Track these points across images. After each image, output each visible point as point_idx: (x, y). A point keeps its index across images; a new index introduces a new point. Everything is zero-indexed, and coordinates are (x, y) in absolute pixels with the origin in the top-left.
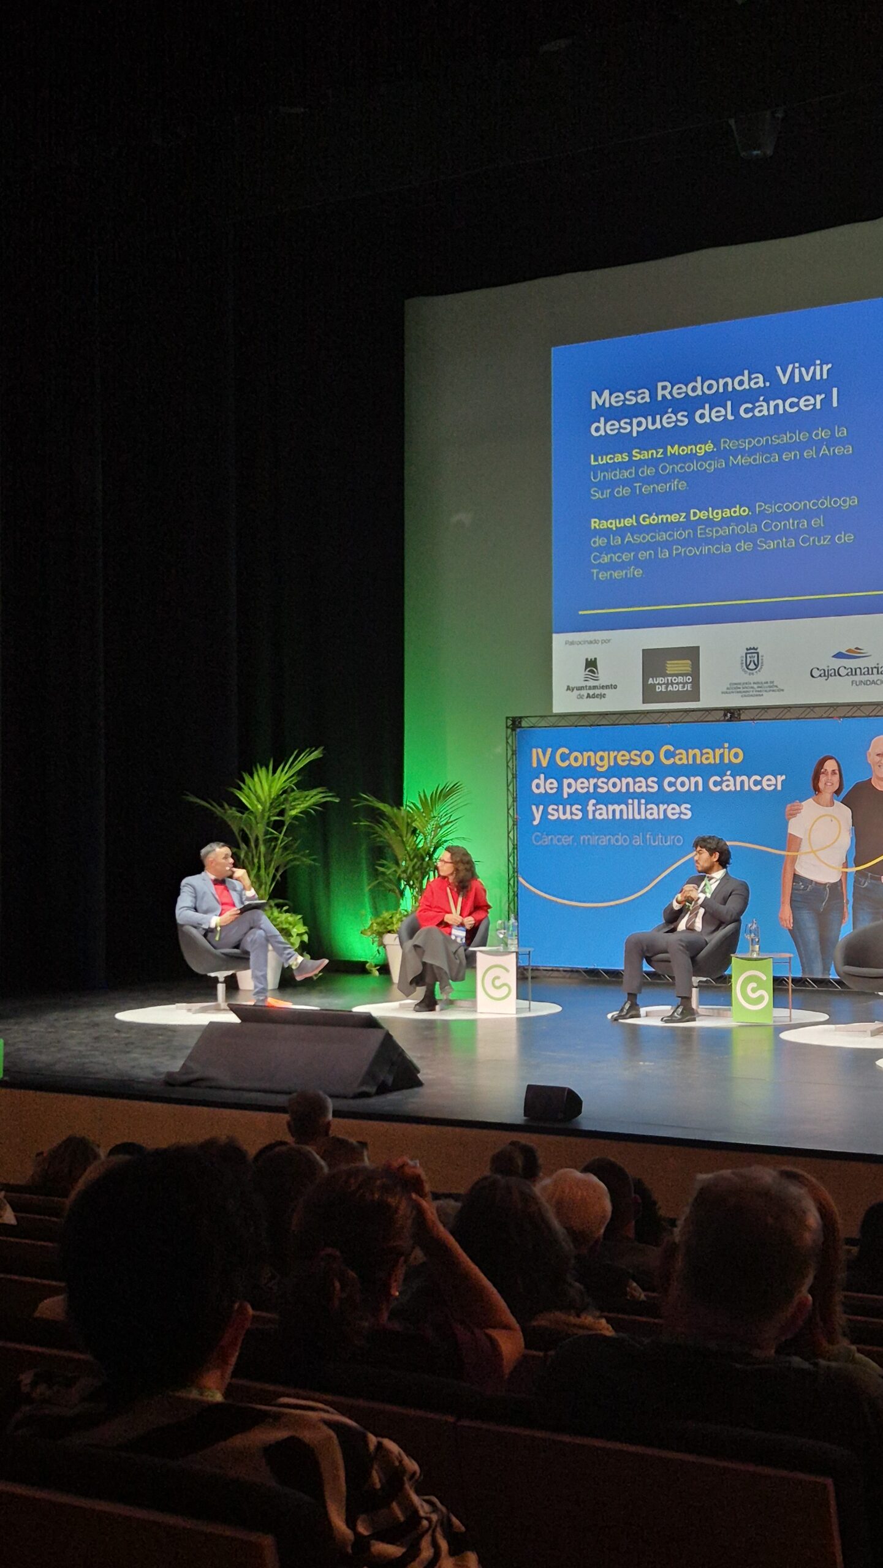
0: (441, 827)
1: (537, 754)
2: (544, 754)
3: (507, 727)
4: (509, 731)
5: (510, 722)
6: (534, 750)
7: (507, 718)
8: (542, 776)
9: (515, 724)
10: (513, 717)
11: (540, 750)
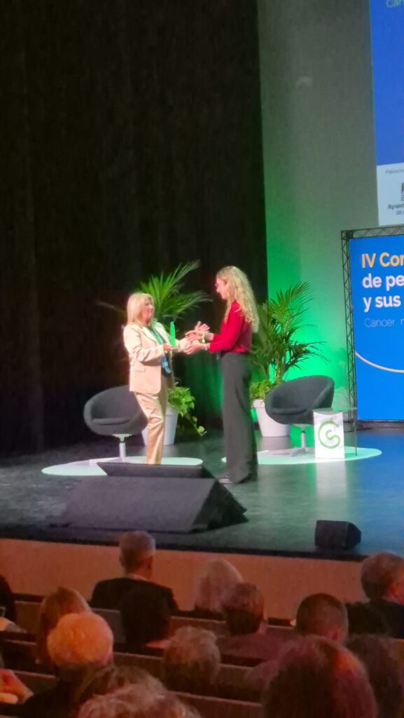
0: (293, 317)
1: (366, 258)
2: (371, 258)
3: (342, 239)
4: (344, 242)
5: (344, 235)
6: (363, 255)
7: (342, 232)
8: (370, 275)
9: (348, 236)
10: (346, 231)
11: (367, 255)
